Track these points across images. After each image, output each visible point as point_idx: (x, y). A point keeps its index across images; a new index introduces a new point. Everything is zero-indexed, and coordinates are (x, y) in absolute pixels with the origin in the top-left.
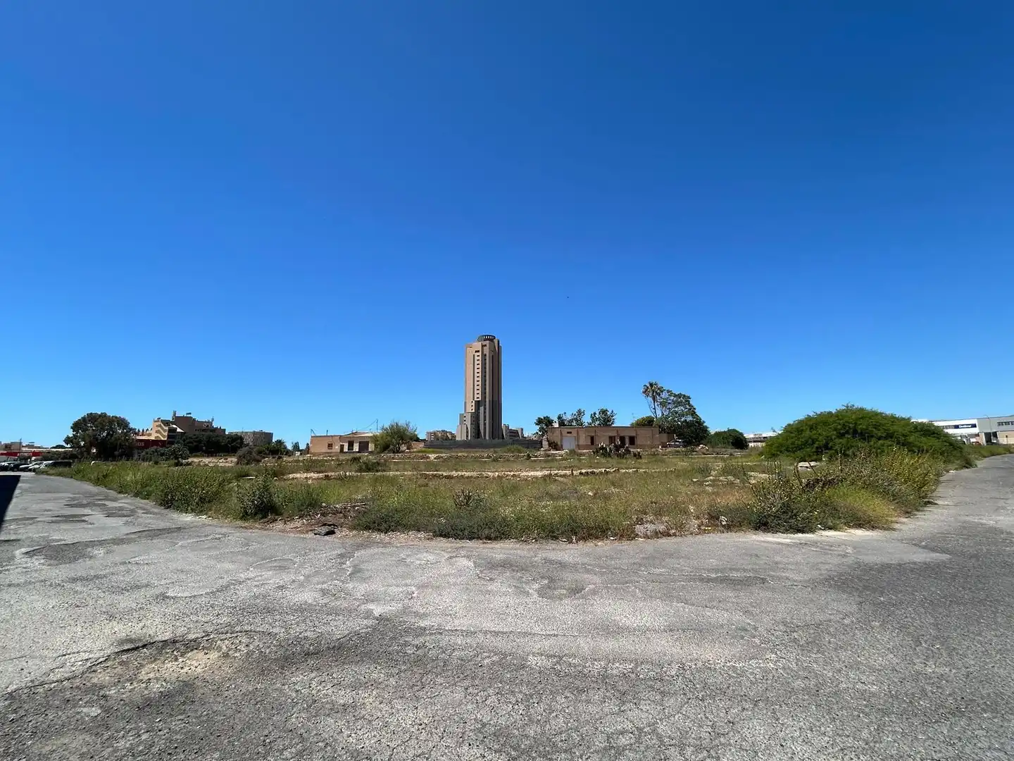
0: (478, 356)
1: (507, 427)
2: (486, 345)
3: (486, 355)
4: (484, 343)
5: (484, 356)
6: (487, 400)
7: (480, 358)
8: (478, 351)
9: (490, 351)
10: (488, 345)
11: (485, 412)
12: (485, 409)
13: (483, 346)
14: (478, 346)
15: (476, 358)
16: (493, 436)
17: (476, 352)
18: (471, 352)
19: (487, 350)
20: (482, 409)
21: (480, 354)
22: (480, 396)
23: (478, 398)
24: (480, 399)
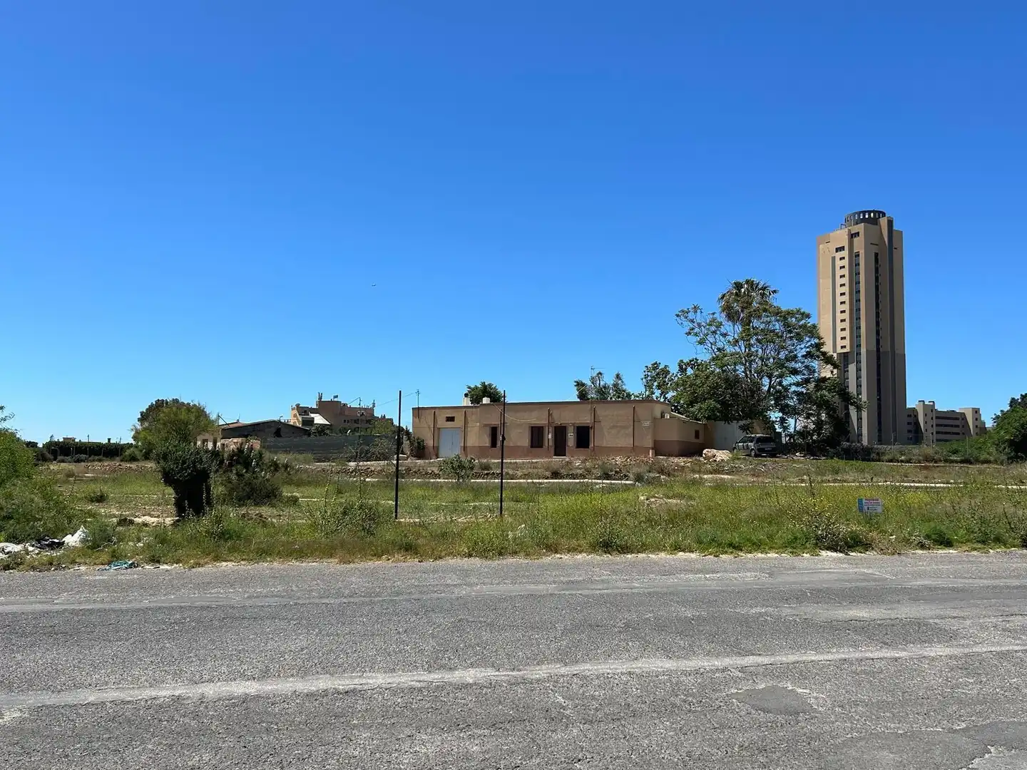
0: (842, 259)
1: (929, 409)
2: (858, 234)
3: (857, 255)
4: (855, 229)
5: (854, 257)
6: (863, 350)
7: (846, 262)
8: (842, 249)
9: (869, 244)
10: (862, 234)
11: (858, 377)
12: (859, 370)
13: (853, 236)
14: (841, 237)
15: (839, 263)
16: (880, 433)
17: (838, 250)
18: (827, 250)
19: (859, 244)
20: (852, 368)
21: (845, 253)
22: (847, 342)
23: (843, 347)
24: (847, 350)
